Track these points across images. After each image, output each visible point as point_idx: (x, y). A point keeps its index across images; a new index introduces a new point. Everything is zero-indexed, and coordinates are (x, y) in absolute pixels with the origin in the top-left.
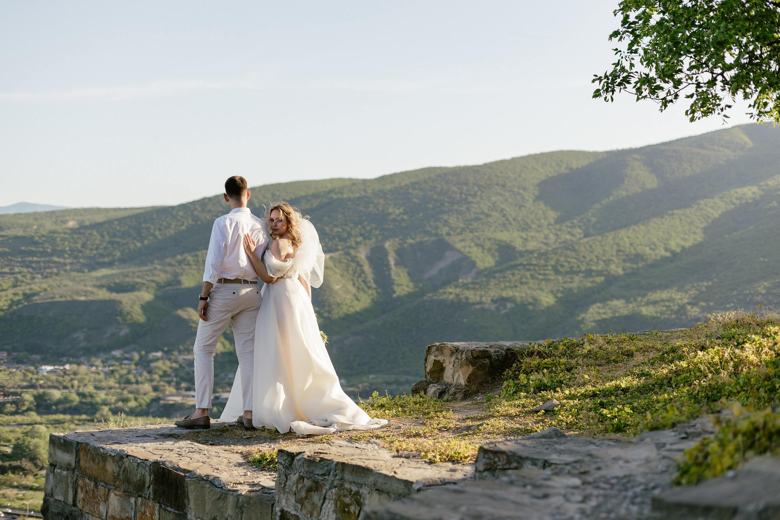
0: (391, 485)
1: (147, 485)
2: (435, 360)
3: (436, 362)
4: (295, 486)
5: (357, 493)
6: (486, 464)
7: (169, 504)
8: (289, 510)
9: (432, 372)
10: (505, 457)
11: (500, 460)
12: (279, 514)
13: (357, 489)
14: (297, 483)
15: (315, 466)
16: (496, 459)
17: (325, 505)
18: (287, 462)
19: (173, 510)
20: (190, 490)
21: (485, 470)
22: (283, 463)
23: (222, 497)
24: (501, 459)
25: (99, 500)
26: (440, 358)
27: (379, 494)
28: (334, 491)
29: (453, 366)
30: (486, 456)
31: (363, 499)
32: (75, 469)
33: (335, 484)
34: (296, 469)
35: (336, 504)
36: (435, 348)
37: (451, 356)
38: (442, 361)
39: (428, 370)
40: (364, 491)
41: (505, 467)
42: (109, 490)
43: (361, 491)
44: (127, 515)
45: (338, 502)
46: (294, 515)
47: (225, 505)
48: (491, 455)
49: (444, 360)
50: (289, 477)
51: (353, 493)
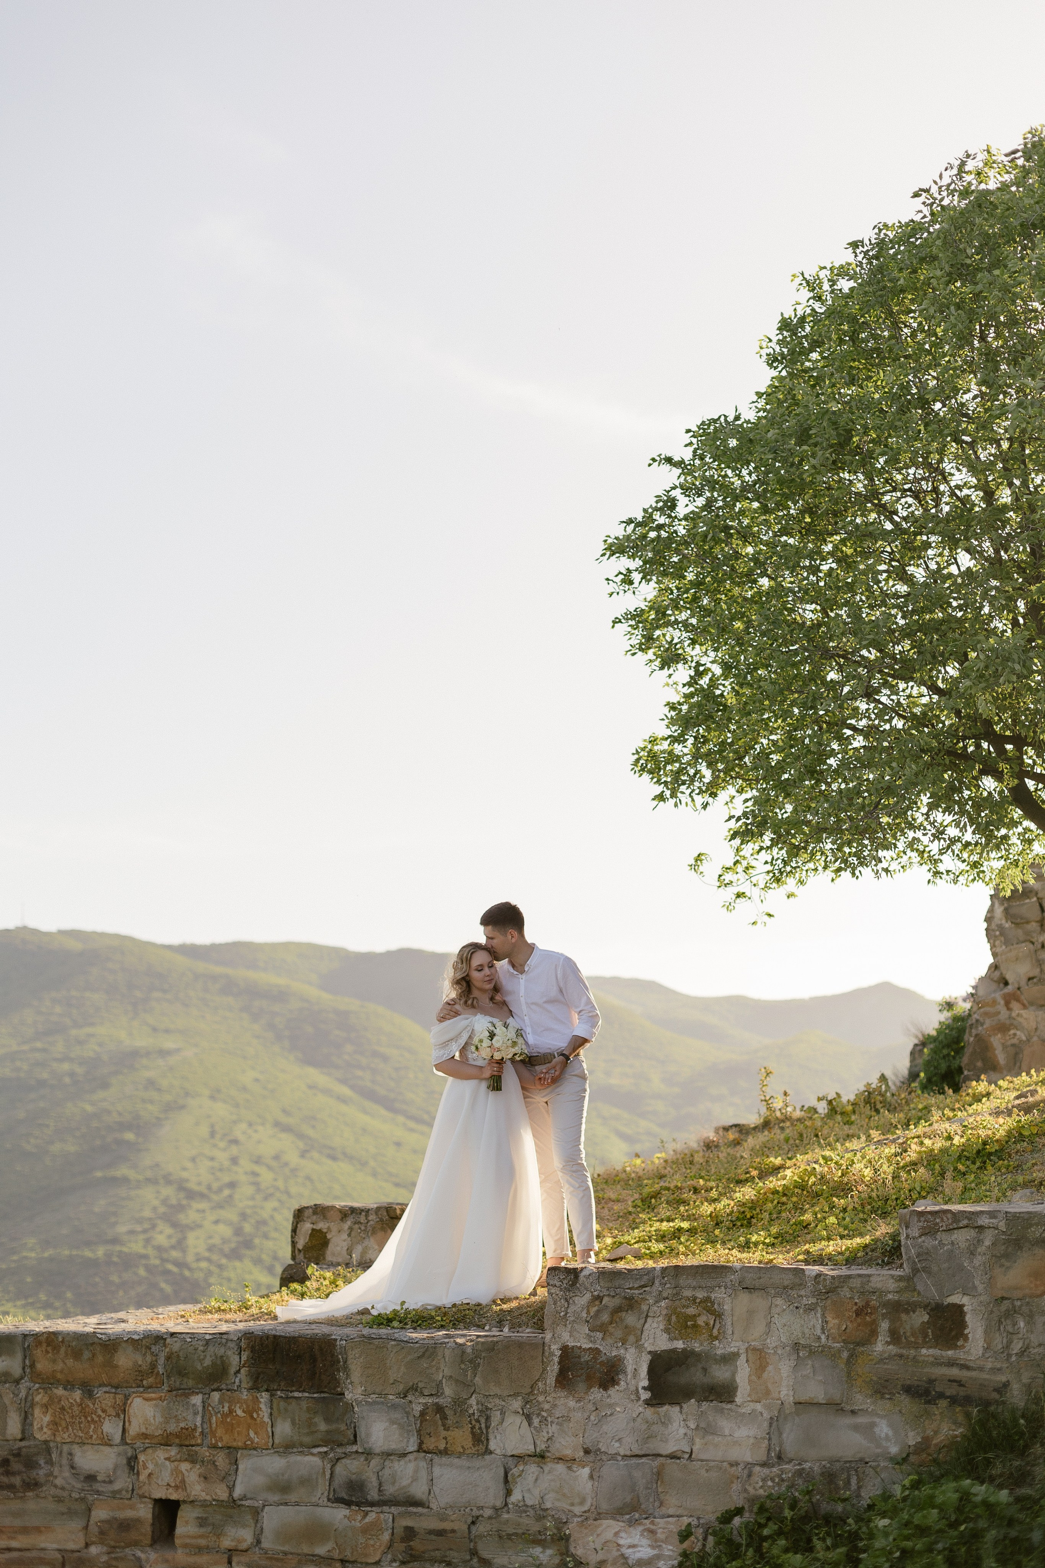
0: (770, 1278)
1: (232, 1370)
2: (313, 1230)
3: (315, 1233)
4: (585, 1311)
5: (707, 1299)
6: (923, 1228)
7: (294, 1388)
8: (579, 1344)
9: (307, 1249)
10: (949, 1216)
11: (942, 1220)
12: (558, 1353)
13: (706, 1295)
14: (588, 1307)
15: (624, 1279)
16: (938, 1220)
17: (647, 1326)
18: (565, 1282)
19: (307, 1395)
20: (350, 1357)
21: (920, 1236)
22: (558, 1284)
23: (427, 1354)
24: (945, 1218)
25: (99, 1416)
26: (321, 1225)
27: (750, 1292)
28: (663, 1304)
29: (349, 1235)
30: (922, 1219)
31: (719, 1304)
32: (22, 1378)
33: (665, 1294)
34: (586, 1289)
35: (669, 1320)
36: (311, 1210)
37: (342, 1220)
38: (325, 1231)
39: (300, 1246)
40: (718, 1295)
41: (951, 1227)
42: (127, 1397)
43: (713, 1296)
44: (182, 1425)
45: (674, 1318)
46: (590, 1348)
47: (434, 1363)
48: (929, 1216)
49: (329, 1228)
50: (571, 1301)
51: (698, 1300)
